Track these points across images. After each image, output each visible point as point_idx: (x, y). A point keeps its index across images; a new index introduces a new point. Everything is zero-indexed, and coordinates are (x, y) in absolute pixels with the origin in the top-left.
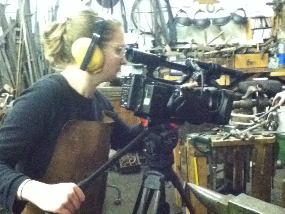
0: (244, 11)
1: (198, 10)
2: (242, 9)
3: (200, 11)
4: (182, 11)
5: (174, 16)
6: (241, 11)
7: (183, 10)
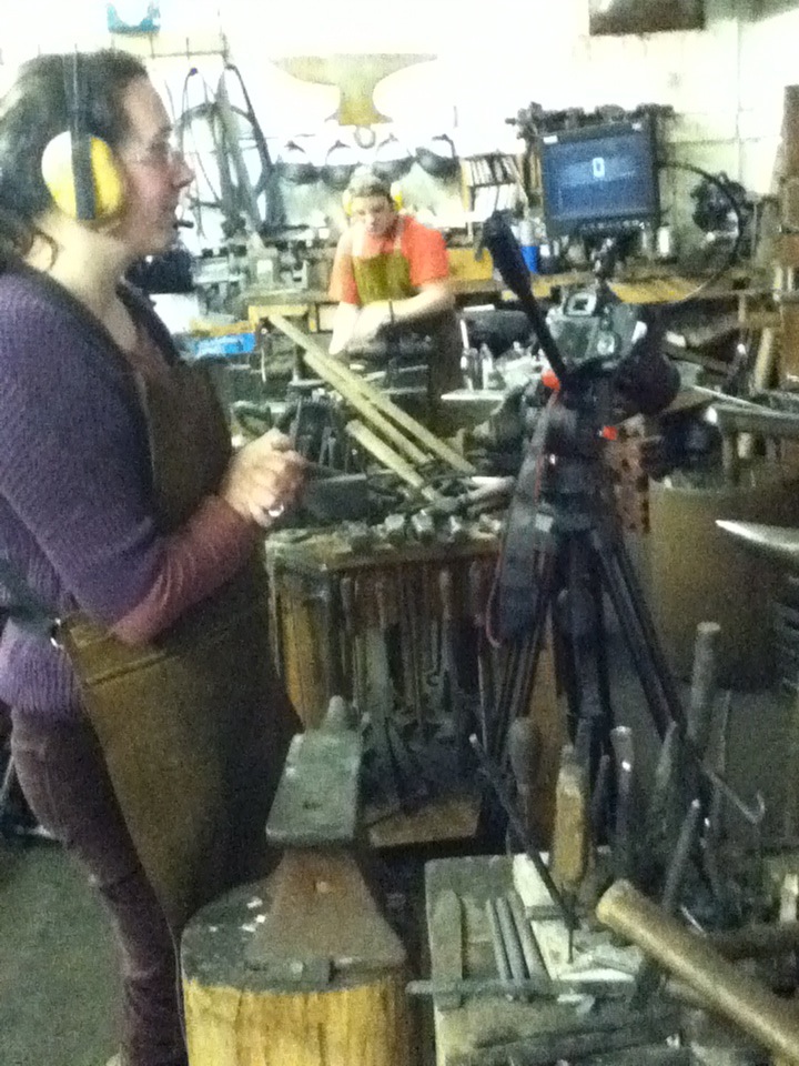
0: (452, 143)
1: (334, 144)
2: (445, 137)
3: (339, 145)
4: (292, 146)
5: (274, 161)
6: (444, 142)
7: (296, 143)
